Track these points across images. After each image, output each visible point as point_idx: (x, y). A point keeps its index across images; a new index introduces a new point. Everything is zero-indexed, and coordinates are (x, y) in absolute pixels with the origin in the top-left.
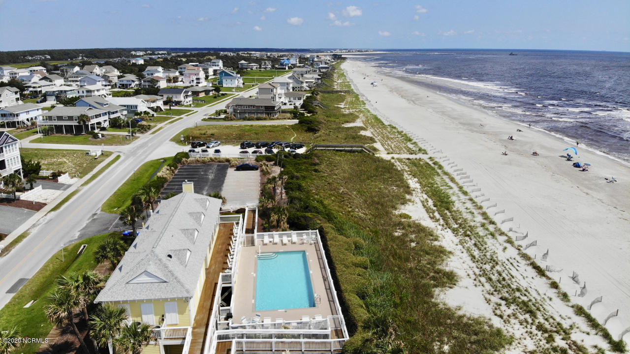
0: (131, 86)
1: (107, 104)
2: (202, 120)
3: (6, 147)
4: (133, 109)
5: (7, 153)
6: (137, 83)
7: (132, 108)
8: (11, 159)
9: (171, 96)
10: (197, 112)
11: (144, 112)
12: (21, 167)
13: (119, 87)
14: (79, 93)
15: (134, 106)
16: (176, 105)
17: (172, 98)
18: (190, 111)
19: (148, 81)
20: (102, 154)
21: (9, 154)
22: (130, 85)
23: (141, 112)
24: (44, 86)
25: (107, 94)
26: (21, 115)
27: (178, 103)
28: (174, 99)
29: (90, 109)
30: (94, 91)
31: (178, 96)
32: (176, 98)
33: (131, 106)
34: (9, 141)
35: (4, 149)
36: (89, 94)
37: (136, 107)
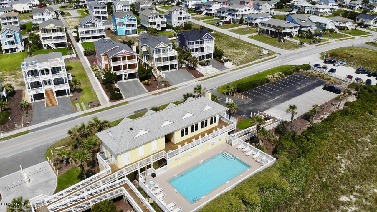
1: (304, 21)
2: (366, 43)
3: (206, 41)
4: (323, 26)
5: (206, 44)
6: (360, 6)
8: (208, 47)
9: (364, 20)
10: (374, 35)
11: (330, 29)
12: (213, 53)
14: (311, 9)
15: (324, 24)
16: (364, 27)
17: (364, 22)
18: (369, 33)
19: (368, 6)
21: (207, 45)
22: (355, 7)
23: (328, 29)
26: (257, 20)
27: (367, 26)
28: (366, 23)
29: (288, 22)
30: (320, 9)
32: (368, 22)
34: (209, 38)
35: (205, 41)
37: (326, 25)
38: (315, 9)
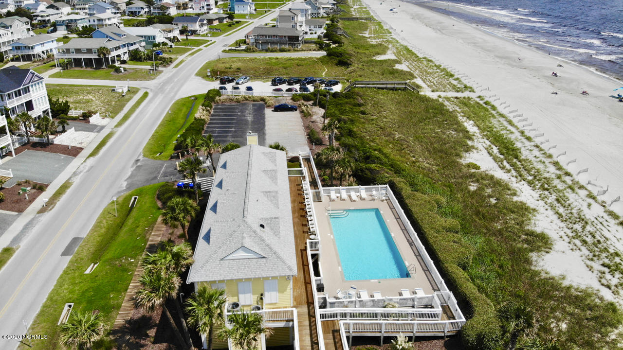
0: (140, 14)
1: (125, 35)
2: (223, 52)
3: (32, 86)
4: (151, 40)
5: (34, 93)
6: (146, 10)
7: (149, 39)
8: (42, 97)
9: (186, 25)
10: (215, 42)
11: (162, 43)
12: (49, 107)
13: (129, 15)
14: (90, 22)
15: (151, 36)
16: (192, 35)
17: (187, 27)
18: (209, 41)
19: (158, 8)
20: (129, 90)
21: (39, 92)
22: (139, 12)
23: (159, 43)
24: (52, 15)
25: (119, 23)
26: (36, 47)
27: (194, 32)
28: (190, 28)
29: (109, 40)
30: (105, 20)
31: (193, 24)
32: (192, 27)
33: (149, 37)
35: (30, 88)
36: (100, 23)
37: (154, 37)
38: (96, 21)
